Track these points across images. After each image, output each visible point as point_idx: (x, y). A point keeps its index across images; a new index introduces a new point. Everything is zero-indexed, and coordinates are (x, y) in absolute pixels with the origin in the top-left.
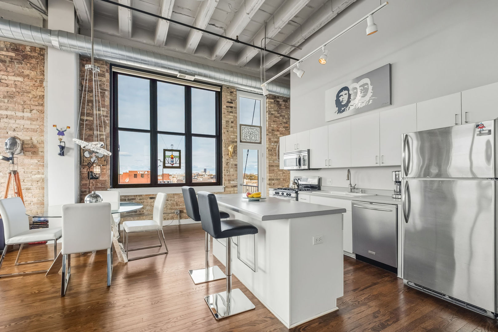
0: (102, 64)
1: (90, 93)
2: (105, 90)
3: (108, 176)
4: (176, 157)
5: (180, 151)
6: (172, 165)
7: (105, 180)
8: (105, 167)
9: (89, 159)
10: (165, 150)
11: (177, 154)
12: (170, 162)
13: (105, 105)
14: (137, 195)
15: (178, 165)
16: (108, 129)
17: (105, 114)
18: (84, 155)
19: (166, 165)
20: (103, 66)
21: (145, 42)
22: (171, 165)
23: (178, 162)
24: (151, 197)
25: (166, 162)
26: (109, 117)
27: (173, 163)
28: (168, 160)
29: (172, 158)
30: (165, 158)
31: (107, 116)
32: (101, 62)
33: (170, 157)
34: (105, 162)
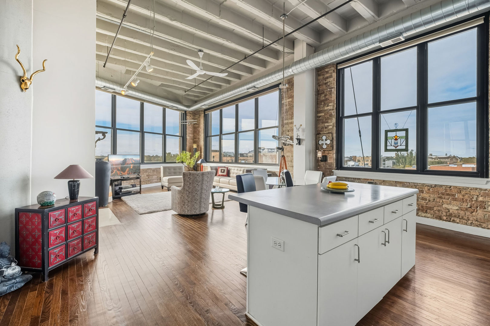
0: (330, 68)
1: (323, 94)
2: (332, 88)
3: (334, 159)
4: (401, 137)
5: (406, 130)
6: (396, 147)
7: (331, 163)
8: (331, 151)
9: (321, 146)
10: (387, 132)
11: (403, 134)
12: (393, 145)
13: (332, 100)
14: (356, 178)
15: (404, 147)
16: (334, 120)
17: (332, 108)
18: (318, 143)
19: (388, 148)
20: (331, 69)
21: (359, 27)
22: (394, 148)
23: (404, 143)
24: (369, 181)
25: (388, 144)
26: (335, 109)
27: (397, 145)
28: (391, 142)
29: (396, 139)
30: (387, 140)
31: (333, 109)
32: (330, 66)
33: (394, 138)
34: (331, 148)
